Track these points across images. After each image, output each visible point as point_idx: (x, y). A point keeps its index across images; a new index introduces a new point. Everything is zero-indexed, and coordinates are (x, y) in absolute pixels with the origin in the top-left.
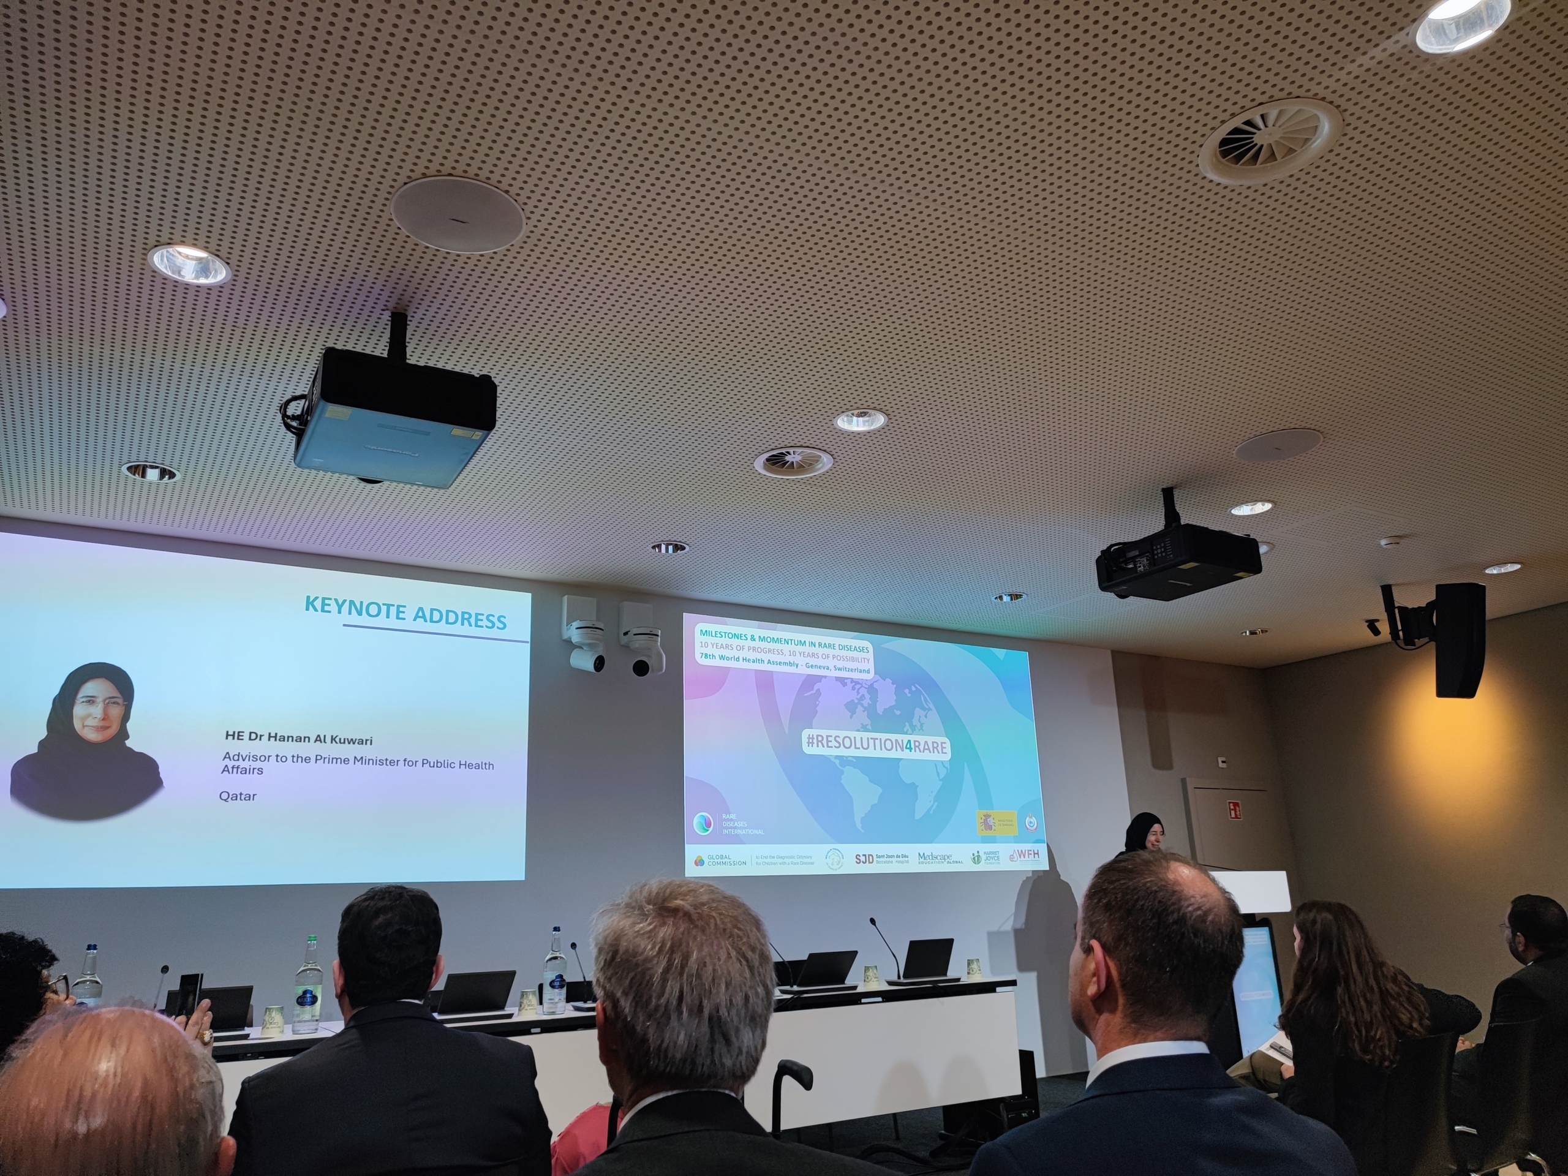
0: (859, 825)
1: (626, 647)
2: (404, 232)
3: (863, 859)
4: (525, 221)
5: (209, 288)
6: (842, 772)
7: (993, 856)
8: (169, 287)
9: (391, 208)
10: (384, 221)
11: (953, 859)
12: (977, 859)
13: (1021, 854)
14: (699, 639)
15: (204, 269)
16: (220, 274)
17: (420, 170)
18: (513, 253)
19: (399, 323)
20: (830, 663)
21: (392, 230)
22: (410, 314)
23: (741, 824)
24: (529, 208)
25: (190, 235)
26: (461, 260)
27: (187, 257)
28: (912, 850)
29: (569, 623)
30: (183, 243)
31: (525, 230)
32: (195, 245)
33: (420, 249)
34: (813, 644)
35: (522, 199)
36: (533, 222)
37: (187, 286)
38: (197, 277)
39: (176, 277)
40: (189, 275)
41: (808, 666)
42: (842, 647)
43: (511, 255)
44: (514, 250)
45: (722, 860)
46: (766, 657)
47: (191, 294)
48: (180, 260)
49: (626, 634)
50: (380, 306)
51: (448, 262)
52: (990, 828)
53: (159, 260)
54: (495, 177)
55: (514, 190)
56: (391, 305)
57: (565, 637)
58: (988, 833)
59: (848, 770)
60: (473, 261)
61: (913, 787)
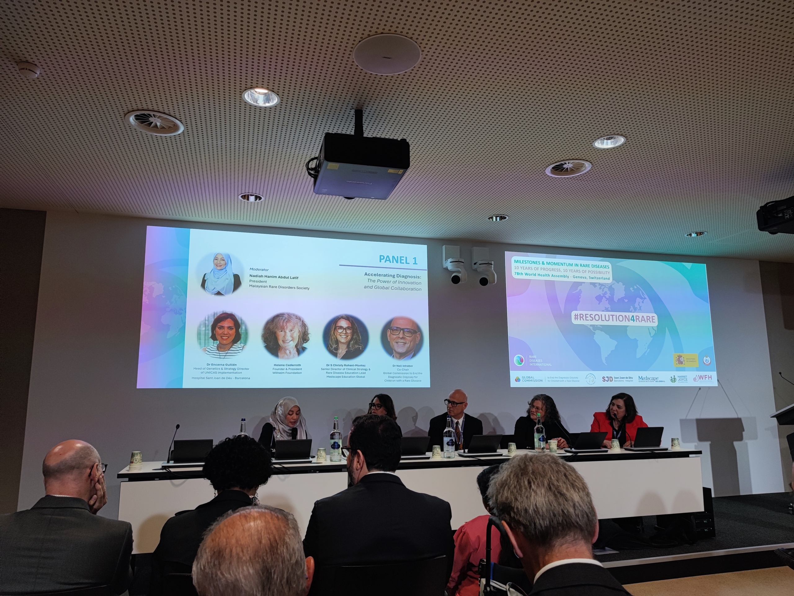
0: (604, 361)
1: (476, 270)
2: (360, 67)
3: (606, 379)
4: (421, 53)
5: (270, 108)
6: (594, 333)
7: (683, 378)
8: (253, 109)
9: (353, 56)
10: (350, 63)
11: (659, 379)
12: (673, 380)
13: (701, 377)
14: (513, 264)
15: (268, 100)
16: (275, 101)
17: (366, 33)
18: (415, 71)
19: (359, 115)
20: (587, 275)
21: (354, 67)
22: (364, 109)
23: (539, 361)
24: (423, 46)
25: (260, 83)
26: (388, 79)
27: (259, 93)
28: (635, 374)
29: (446, 259)
30: (257, 87)
31: (421, 59)
32: (262, 87)
33: (368, 76)
34: (577, 265)
35: (419, 41)
36: (425, 53)
37: (260, 108)
38: (264, 103)
39: (255, 104)
40: (261, 103)
41: (574, 277)
42: (594, 266)
43: (414, 72)
44: (415, 69)
45: (529, 379)
46: (550, 273)
47: (263, 111)
48: (256, 95)
49: (475, 264)
50: (349, 107)
51: (382, 80)
52: (681, 363)
53: (247, 96)
54: (405, 31)
55: (415, 37)
56: (354, 106)
57: (445, 267)
58: (681, 366)
59: (597, 332)
60: (395, 78)
61: (636, 341)
